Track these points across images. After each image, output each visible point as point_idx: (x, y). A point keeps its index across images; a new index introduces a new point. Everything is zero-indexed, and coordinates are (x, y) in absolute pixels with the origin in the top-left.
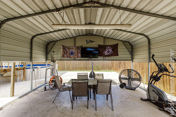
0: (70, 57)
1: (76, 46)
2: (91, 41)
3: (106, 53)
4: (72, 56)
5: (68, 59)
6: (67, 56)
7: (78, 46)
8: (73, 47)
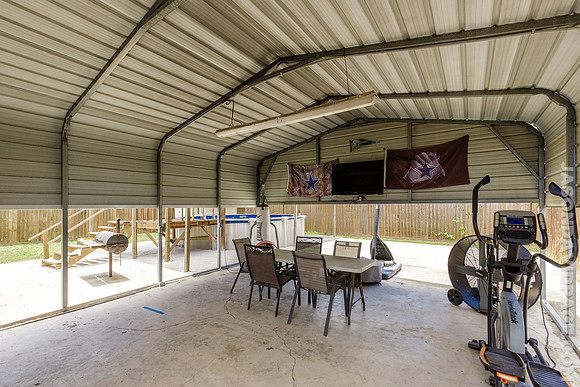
0: (307, 194)
1: (322, 161)
2: (362, 140)
3: (415, 176)
4: (311, 191)
5: (302, 199)
6: (300, 192)
7: (326, 161)
8: (314, 167)
